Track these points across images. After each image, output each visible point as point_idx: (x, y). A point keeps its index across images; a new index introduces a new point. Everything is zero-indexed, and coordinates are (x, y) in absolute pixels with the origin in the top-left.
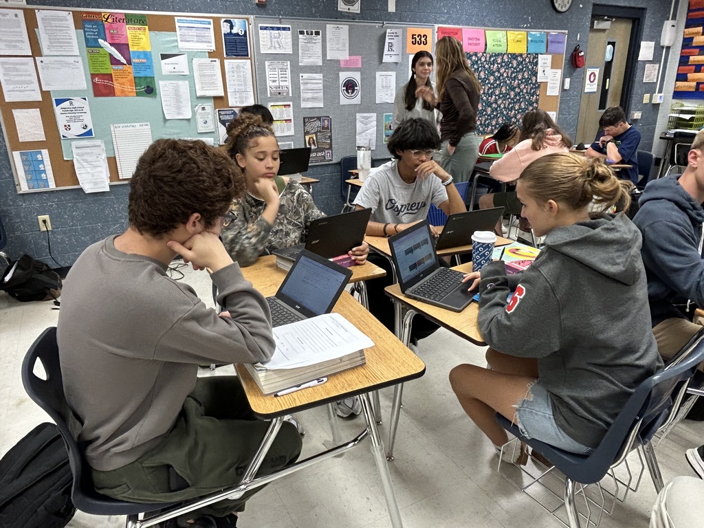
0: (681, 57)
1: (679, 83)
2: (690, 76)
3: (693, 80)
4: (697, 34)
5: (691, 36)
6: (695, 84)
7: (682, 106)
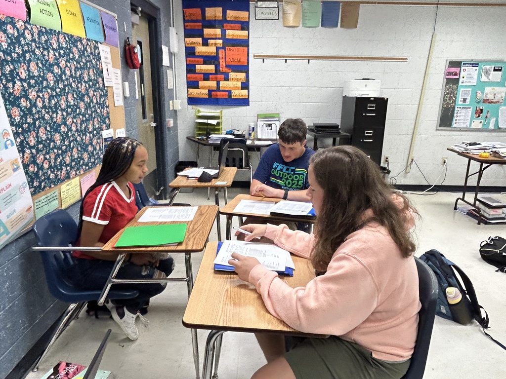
0: (187, 65)
1: (191, 90)
2: (201, 83)
3: (204, 88)
4: (198, 43)
5: (193, 46)
6: (207, 91)
7: (199, 112)
